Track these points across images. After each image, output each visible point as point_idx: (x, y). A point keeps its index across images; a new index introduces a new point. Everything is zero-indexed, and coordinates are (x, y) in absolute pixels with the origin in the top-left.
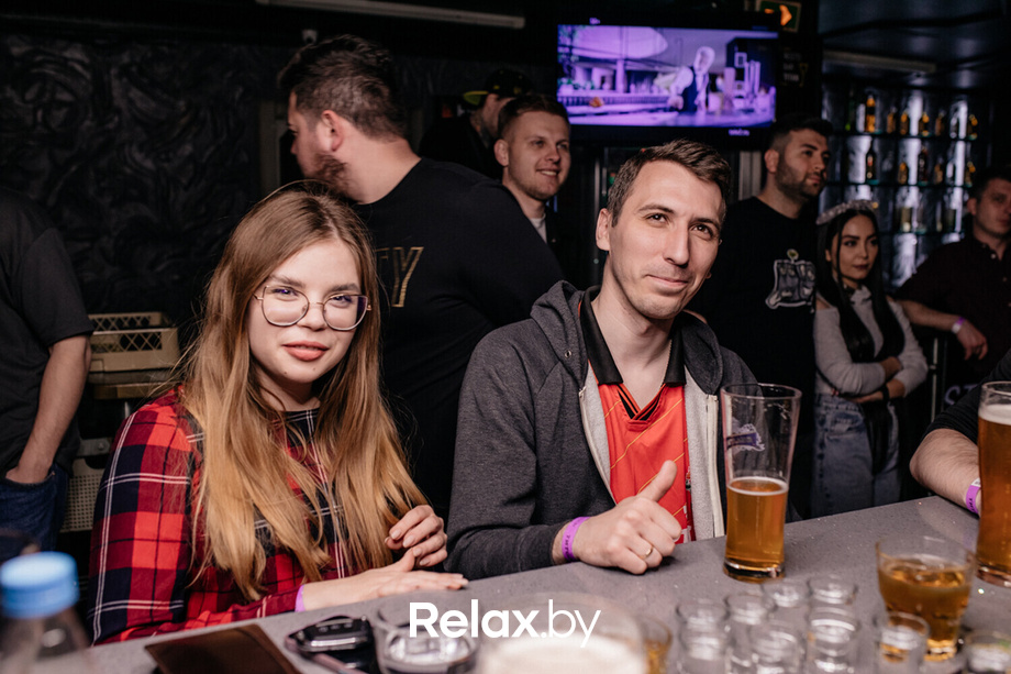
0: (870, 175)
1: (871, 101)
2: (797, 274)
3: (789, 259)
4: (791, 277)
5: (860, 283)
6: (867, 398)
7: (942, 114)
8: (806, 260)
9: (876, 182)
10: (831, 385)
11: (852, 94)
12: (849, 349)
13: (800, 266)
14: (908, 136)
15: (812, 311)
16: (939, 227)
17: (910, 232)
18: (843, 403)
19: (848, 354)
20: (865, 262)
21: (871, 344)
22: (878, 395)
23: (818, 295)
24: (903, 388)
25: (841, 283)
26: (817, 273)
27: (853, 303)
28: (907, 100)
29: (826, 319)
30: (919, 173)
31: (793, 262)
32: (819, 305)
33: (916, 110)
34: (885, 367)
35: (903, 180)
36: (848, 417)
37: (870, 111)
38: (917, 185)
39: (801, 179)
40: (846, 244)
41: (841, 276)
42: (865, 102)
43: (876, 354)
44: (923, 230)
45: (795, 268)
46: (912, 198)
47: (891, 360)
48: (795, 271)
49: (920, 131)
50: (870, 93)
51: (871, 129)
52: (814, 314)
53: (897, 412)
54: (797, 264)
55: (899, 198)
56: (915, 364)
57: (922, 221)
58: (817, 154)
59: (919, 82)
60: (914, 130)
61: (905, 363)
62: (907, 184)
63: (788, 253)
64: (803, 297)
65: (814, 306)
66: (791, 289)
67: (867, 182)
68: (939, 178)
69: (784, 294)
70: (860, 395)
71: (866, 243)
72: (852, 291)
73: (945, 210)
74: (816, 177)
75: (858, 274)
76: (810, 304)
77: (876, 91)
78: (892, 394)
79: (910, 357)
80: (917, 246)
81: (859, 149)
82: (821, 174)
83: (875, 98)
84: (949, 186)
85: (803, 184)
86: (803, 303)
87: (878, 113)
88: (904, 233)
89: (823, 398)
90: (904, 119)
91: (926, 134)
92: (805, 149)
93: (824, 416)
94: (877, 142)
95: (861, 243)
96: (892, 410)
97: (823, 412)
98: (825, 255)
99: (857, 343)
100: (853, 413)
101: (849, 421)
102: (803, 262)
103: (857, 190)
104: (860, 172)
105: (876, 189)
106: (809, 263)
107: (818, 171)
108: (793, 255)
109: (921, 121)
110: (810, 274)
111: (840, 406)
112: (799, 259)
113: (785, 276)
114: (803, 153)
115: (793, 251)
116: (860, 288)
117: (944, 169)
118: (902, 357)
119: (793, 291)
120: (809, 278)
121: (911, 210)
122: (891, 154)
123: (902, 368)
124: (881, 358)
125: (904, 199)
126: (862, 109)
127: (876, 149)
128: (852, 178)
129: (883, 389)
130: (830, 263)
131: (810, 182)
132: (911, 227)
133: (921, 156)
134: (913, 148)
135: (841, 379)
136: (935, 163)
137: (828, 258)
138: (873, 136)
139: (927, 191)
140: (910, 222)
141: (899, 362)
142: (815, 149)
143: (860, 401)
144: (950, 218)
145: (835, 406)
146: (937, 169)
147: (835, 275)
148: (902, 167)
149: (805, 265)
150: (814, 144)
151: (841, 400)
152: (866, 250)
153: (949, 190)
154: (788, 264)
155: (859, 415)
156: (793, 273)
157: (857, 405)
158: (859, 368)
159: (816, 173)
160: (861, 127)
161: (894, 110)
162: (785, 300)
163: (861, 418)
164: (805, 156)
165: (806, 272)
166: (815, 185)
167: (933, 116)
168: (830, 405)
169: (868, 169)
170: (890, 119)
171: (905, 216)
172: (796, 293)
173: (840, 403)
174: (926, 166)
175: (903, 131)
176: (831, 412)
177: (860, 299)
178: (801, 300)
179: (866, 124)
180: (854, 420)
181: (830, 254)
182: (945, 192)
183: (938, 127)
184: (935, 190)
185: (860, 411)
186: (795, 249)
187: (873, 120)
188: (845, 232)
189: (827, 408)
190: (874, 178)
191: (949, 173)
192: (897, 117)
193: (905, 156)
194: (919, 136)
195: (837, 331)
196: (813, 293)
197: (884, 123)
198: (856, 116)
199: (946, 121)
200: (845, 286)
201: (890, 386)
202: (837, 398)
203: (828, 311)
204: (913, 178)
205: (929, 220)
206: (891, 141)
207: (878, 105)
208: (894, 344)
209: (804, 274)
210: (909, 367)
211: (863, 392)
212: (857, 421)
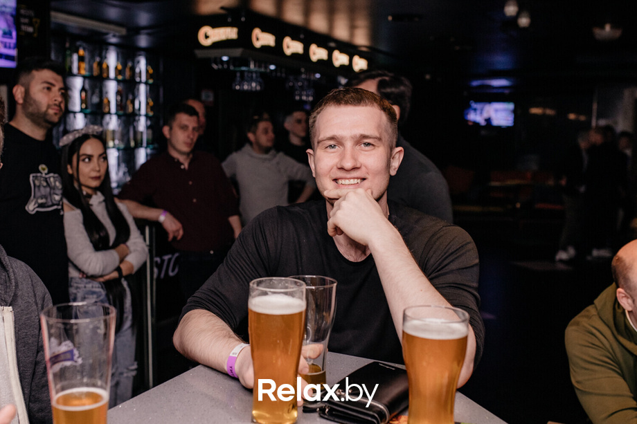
0: (84, 106)
1: (81, 52)
2: (48, 185)
3: (41, 173)
4: (44, 187)
5: (95, 189)
6: (107, 278)
7: (130, 64)
8: (55, 173)
9: (88, 111)
10: (79, 270)
11: (67, 45)
12: (91, 241)
13: (50, 177)
14: (108, 78)
15: (62, 213)
16: (132, 144)
17: (114, 147)
18: (89, 283)
19: (91, 245)
20: (98, 175)
21: (107, 237)
22: (115, 275)
23: (65, 201)
24: (132, 267)
25: (81, 190)
26: (63, 183)
27: (92, 205)
28: (106, 53)
29: (73, 219)
30: (117, 106)
31: (44, 175)
32: (66, 208)
33: (112, 60)
34: (118, 252)
35: (107, 110)
36: (93, 293)
37: (81, 59)
38: (116, 114)
39: (44, 109)
40: (84, 160)
41: (80, 185)
42: (77, 51)
43: (111, 243)
44: (122, 146)
45: (46, 180)
46: (113, 123)
47: (122, 246)
48: (47, 182)
49: (116, 75)
50: (80, 46)
51: (83, 72)
52: (63, 216)
53: (129, 285)
54: (47, 176)
55: (104, 122)
56: (139, 249)
57: (122, 140)
58: (55, 89)
59: (113, 40)
60: (112, 74)
61: (132, 248)
62: (109, 113)
63: (40, 168)
64: (55, 202)
65: (62, 209)
66: (44, 197)
67: (82, 111)
68: (130, 109)
69: (40, 201)
70: (102, 276)
71: (98, 159)
72: (89, 196)
73: (135, 132)
74: (56, 107)
75: (95, 184)
76: (60, 207)
77: (84, 45)
78: (125, 273)
79: (135, 243)
80: (119, 157)
81: (75, 88)
82: (59, 106)
83: (84, 49)
84: (136, 115)
85: (46, 113)
86: (55, 207)
87: (87, 60)
88: (109, 148)
89: (73, 280)
90: (104, 66)
91: (120, 77)
92: (46, 85)
93: (76, 294)
94: (87, 81)
95: (95, 159)
96: (125, 284)
97: (74, 291)
98: (67, 169)
99: (97, 236)
100: (97, 290)
101: (95, 296)
102: (52, 175)
103: (75, 117)
104: (76, 104)
105: (89, 116)
106: (56, 175)
107: (57, 102)
108: (44, 169)
109: (116, 68)
110: (58, 184)
111: (87, 286)
112: (49, 173)
113: (39, 187)
114: (44, 88)
115: (44, 166)
116: (96, 194)
117: (133, 102)
118: (129, 243)
119: (46, 198)
120: (57, 187)
121: (114, 132)
122: (97, 91)
123: (131, 252)
124: (115, 246)
125: (108, 124)
126: (75, 57)
127: (87, 87)
128: (71, 108)
129: (118, 269)
130: (72, 176)
131: (51, 112)
132: (114, 144)
133: (118, 93)
134: (112, 88)
135: (87, 264)
136: (127, 99)
137: (70, 171)
138: (84, 77)
139: (123, 118)
140: (113, 140)
141: (127, 247)
142: (53, 85)
143: (101, 280)
144: (139, 137)
145: (82, 285)
146: (129, 102)
147: (76, 185)
148: (105, 101)
149: (54, 177)
150: (53, 82)
151: (88, 280)
152: (99, 165)
153: (137, 118)
154: (41, 177)
155: (101, 290)
156: (45, 184)
157: (100, 283)
158: (100, 255)
159: (55, 105)
160: (75, 70)
161: (98, 59)
162: (41, 205)
163: (103, 293)
164: (45, 90)
165: (55, 182)
166: (56, 114)
167: (124, 65)
168: (80, 285)
169: (82, 101)
170: (95, 66)
171: (109, 136)
172: (49, 200)
173: (86, 283)
174: (121, 100)
175: (105, 75)
176: (80, 291)
177: (97, 203)
178: (53, 205)
179: (79, 68)
180: (99, 295)
181: (72, 167)
182: (134, 120)
183: (128, 73)
184: (128, 118)
185: (102, 288)
186: (45, 164)
187: (84, 65)
188: (82, 152)
189: (77, 288)
190: (86, 108)
191: (137, 106)
192: (100, 64)
193: (107, 93)
194: (116, 79)
195: (81, 227)
196: (61, 199)
197: (91, 69)
198: (71, 63)
199: (133, 69)
200: (85, 193)
201: (123, 267)
202: (85, 280)
203: (73, 212)
204: (113, 108)
205: (126, 139)
206: (96, 81)
207: (87, 55)
208: (123, 234)
209: (53, 184)
210: (135, 251)
211: (104, 273)
212: (100, 296)
